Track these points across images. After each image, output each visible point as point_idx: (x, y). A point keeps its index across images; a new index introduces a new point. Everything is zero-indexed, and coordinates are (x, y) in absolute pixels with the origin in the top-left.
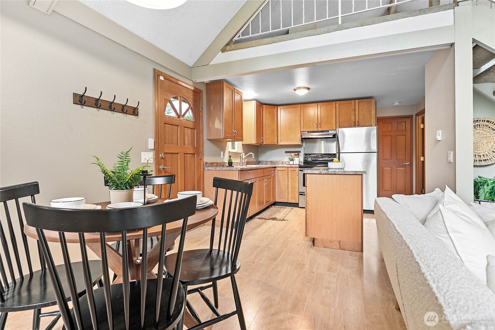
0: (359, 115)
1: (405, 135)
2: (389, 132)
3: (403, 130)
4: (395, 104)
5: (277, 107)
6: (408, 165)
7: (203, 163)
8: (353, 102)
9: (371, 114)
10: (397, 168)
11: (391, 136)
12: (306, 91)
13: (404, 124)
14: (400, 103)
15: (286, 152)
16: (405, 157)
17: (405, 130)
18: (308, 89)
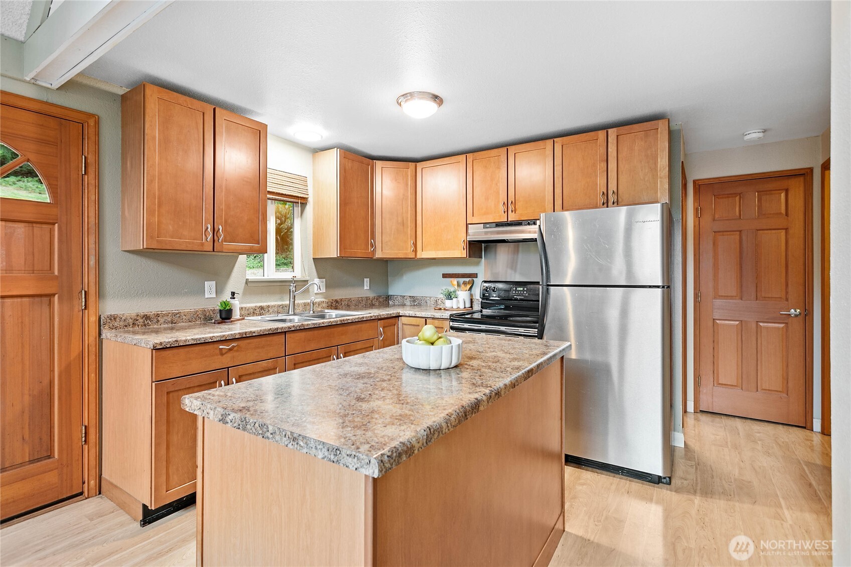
0: (620, 173)
1: (786, 229)
2: (736, 219)
3: (781, 213)
4: (747, 138)
5: (413, 164)
6: (796, 316)
7: (93, 319)
8: (601, 134)
9: (654, 169)
10: (761, 324)
11: (740, 231)
12: (431, 107)
13: (783, 195)
14: (764, 131)
15: (445, 276)
16: (787, 293)
17: (787, 214)
18: (436, 98)
